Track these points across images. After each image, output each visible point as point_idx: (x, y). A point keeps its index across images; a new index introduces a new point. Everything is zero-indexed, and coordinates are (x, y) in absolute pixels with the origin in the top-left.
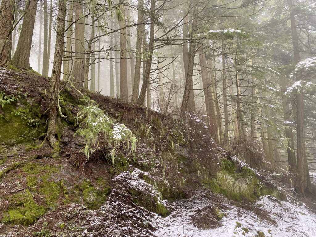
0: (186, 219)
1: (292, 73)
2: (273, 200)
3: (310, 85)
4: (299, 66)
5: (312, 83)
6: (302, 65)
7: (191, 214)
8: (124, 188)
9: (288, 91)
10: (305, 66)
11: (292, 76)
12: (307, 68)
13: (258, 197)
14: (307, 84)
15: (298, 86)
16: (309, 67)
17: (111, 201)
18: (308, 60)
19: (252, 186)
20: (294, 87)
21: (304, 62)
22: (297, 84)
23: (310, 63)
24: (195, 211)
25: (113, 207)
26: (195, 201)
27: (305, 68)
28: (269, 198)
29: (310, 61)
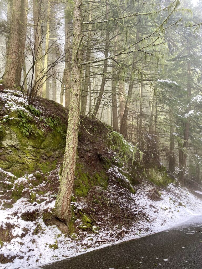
0: (145, 196)
1: (189, 104)
2: (174, 186)
3: (199, 114)
4: (193, 100)
5: (200, 113)
6: (195, 100)
7: (146, 193)
8: (114, 178)
9: (185, 116)
10: (197, 101)
11: (189, 106)
12: (198, 103)
13: (167, 184)
14: (197, 113)
15: (192, 114)
16: (200, 102)
17: (111, 185)
18: (199, 97)
19: (165, 177)
20: (190, 115)
21: (197, 98)
22: (191, 113)
23: (200, 99)
24: (148, 192)
25: (114, 188)
26: (144, 186)
27: (197, 102)
28: (172, 184)
29: (200, 98)
